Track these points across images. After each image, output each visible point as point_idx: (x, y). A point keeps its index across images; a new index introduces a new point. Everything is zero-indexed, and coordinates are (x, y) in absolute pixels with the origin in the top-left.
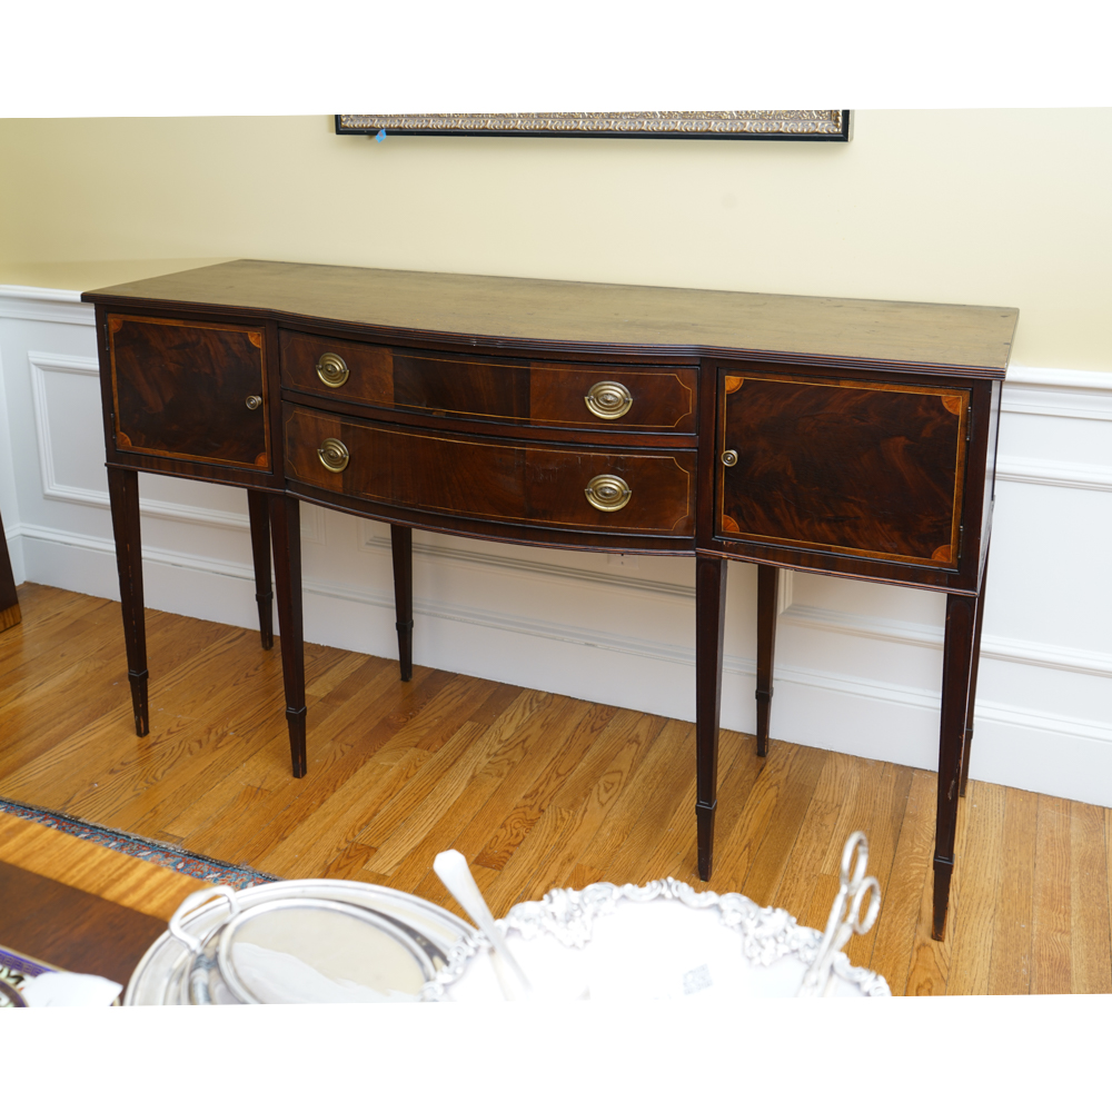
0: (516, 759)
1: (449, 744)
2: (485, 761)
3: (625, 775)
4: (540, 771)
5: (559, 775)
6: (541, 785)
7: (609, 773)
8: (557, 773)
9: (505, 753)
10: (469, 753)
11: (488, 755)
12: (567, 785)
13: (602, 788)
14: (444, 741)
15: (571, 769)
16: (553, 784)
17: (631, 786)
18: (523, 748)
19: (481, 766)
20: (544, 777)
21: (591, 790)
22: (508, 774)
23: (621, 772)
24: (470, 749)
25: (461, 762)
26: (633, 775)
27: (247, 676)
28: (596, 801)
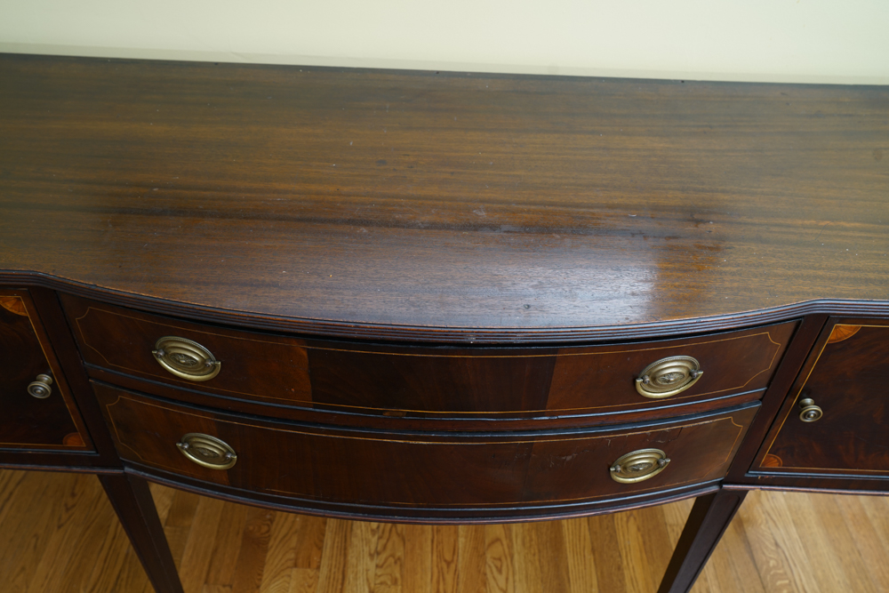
0: (399, 553)
1: (327, 552)
2: (372, 565)
3: (505, 542)
4: (428, 564)
5: (448, 564)
6: (438, 582)
7: (490, 545)
8: (445, 561)
9: (385, 547)
10: (352, 559)
11: (371, 556)
12: (462, 576)
13: (494, 569)
14: (320, 549)
15: (455, 551)
16: (449, 578)
17: (516, 557)
18: (398, 534)
19: (371, 574)
20: (435, 570)
21: (485, 574)
22: (402, 576)
23: (498, 540)
24: (350, 551)
25: (350, 576)
26: (511, 540)
27: (68, 510)
28: (497, 588)
